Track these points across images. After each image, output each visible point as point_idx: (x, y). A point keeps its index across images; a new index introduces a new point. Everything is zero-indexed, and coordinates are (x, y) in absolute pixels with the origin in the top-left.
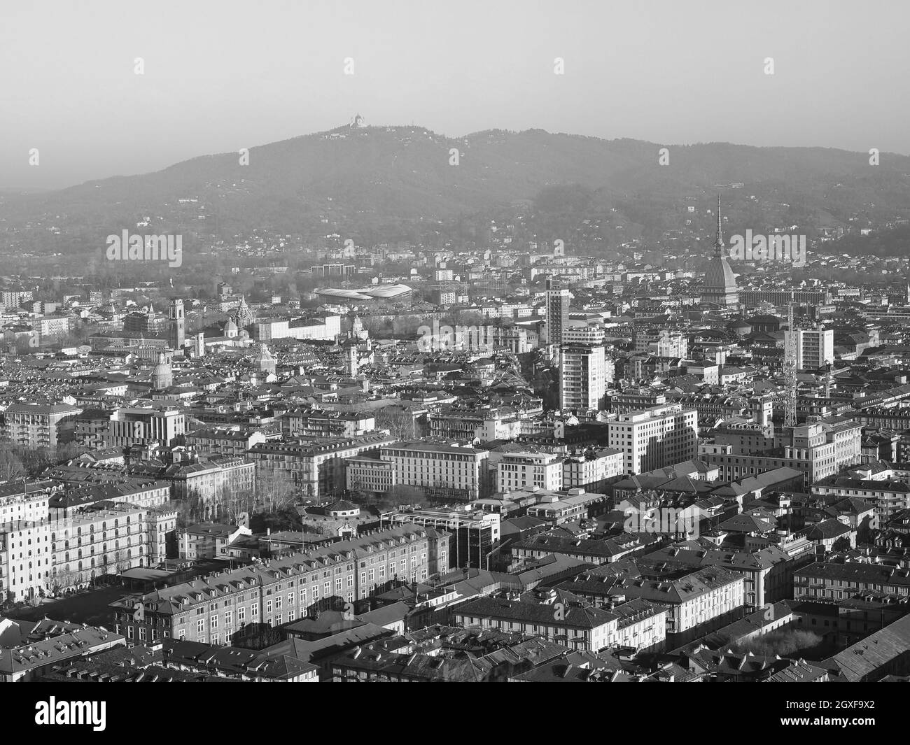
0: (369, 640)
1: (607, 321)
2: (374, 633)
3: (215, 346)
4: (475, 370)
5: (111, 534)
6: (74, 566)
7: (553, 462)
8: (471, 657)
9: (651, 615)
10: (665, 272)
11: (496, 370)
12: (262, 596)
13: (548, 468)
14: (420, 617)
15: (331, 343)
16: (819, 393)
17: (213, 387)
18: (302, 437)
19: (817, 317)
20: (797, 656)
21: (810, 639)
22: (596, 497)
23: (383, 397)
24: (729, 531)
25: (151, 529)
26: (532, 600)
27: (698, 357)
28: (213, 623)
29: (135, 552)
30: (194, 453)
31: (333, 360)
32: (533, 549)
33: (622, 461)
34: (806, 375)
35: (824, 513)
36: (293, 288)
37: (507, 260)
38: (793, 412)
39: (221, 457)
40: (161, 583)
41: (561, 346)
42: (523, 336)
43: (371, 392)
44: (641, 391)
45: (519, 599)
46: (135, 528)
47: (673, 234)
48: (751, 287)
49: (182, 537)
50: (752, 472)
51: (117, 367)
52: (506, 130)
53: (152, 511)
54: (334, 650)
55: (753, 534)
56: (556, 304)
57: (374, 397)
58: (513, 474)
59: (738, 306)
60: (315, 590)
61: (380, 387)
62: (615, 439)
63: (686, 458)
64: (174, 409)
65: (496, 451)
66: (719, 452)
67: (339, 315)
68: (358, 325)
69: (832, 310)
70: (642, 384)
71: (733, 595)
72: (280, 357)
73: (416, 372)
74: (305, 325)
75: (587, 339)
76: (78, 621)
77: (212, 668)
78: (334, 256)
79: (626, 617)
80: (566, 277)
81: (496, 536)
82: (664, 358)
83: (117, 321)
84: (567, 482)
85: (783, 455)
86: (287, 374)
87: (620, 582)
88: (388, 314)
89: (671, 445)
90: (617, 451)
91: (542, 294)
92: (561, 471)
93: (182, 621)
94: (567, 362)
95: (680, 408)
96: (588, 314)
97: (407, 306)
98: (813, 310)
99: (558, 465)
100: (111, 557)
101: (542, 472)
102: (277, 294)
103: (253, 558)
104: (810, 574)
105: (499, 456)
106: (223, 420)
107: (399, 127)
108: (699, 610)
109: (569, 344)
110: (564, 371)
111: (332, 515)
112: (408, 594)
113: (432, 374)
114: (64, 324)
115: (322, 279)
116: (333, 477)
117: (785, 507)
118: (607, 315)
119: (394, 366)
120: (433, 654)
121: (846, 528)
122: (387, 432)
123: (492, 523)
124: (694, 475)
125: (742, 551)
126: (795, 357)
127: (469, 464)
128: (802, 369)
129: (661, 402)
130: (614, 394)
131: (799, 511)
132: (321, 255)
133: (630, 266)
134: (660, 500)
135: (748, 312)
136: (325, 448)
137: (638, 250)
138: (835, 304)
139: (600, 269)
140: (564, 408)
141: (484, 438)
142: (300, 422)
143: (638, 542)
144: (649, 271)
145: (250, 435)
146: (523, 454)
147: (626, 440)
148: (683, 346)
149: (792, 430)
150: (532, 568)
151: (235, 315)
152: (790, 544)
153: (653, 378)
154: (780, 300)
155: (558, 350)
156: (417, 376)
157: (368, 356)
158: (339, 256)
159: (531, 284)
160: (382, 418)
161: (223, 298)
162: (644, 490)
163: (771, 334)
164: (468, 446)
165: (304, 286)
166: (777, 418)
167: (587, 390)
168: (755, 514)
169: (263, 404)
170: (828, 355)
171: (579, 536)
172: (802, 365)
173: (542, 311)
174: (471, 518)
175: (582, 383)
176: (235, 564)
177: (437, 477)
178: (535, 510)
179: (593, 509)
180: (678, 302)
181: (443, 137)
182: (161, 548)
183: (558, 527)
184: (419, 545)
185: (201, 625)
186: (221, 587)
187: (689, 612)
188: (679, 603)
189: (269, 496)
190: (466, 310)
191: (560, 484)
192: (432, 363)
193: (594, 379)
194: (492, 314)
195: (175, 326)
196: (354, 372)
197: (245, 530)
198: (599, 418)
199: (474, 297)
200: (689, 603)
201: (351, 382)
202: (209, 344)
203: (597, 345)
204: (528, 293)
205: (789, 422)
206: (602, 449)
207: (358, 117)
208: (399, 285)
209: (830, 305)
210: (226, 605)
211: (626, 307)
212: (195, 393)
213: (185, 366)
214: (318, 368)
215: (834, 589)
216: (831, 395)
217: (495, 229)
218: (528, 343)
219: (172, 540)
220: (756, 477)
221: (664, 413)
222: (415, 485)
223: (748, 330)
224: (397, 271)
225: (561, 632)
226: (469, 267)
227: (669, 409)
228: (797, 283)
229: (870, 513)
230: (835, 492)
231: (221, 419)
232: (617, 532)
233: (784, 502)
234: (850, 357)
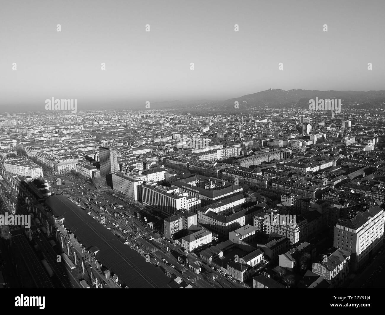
0: (270, 168)
1: (311, 120)
2: (271, 167)
3: (248, 123)
4: (288, 127)
5: (232, 151)
6: (226, 155)
7: (301, 142)
8: (286, 172)
9: (316, 166)
11: (292, 127)
12: (254, 161)
14: (278, 165)
15: (266, 123)
16: (348, 132)
17: (247, 130)
18: (261, 137)
19: (348, 119)
20: (341, 174)
21: (344, 172)
22: (308, 147)
23: (274, 131)
24: (330, 154)
25: (238, 150)
26: (296, 163)
27: (326, 125)
29: (235, 154)
30: (244, 139)
31: (266, 126)
32: (297, 155)
33: (312, 142)
34: (345, 129)
35: (347, 151)
36: (260, 115)
37: (295, 110)
38: (343, 135)
39: (248, 140)
40: (239, 158)
42: (297, 122)
43: (272, 131)
44: (316, 131)
45: (294, 163)
46: (235, 150)
48: (336, 114)
51: (233, 127)
53: (238, 148)
54: (264, 169)
55: (335, 154)
56: (302, 117)
58: (294, 144)
59: (334, 117)
60: (262, 160)
62: (311, 138)
63: (323, 142)
64: (241, 133)
66: (329, 141)
67: (267, 119)
68: (270, 120)
69: (351, 118)
71: (331, 164)
72: (258, 125)
74: (262, 120)
75: (307, 123)
76: (227, 163)
77: (246, 171)
79: (312, 167)
80: (304, 113)
81: (291, 153)
83: (234, 120)
84: (303, 145)
85: (341, 142)
86: (259, 128)
87: (311, 161)
88: (275, 119)
89: (321, 140)
90: (312, 140)
93: (242, 164)
94: (304, 126)
95: (323, 134)
96: (308, 119)
97: (278, 117)
100: (232, 154)
101: (299, 143)
102: (258, 115)
103: (253, 155)
104: (344, 161)
105: (292, 141)
110: (303, 128)
111: (265, 149)
112: (277, 162)
114: (226, 120)
115: (265, 113)
116: (265, 143)
118: (311, 119)
119: (275, 127)
120: (280, 171)
121: (351, 154)
122: (274, 137)
123: (290, 151)
124: (325, 145)
125: (333, 157)
126: (344, 126)
127: (287, 142)
129: (319, 133)
130: (311, 131)
131: (343, 151)
132: (264, 110)
135: (336, 118)
136: (264, 139)
140: (303, 133)
141: (290, 138)
142: (260, 135)
143: (314, 155)
145: (253, 137)
146: (296, 140)
148: (324, 124)
149: (342, 138)
150: (297, 158)
151: (251, 119)
152: (341, 156)
153: (318, 129)
154: (341, 116)
155: (302, 124)
156: (279, 128)
157: (271, 125)
158: (267, 110)
159: (298, 114)
160: (273, 134)
161: (249, 116)
162: (316, 147)
163: (340, 122)
164: (287, 139)
165: (262, 114)
166: (340, 136)
167: (307, 131)
168: (335, 151)
169: (255, 132)
170: (350, 125)
171: (305, 154)
173: (300, 118)
174: (287, 150)
175: (306, 129)
176: (250, 156)
178: (297, 149)
179: (307, 149)
180: (323, 117)
182: (239, 153)
183: (301, 152)
184: (278, 154)
186: (248, 159)
187: (323, 166)
188: (321, 165)
189: (255, 146)
190: (287, 118)
192: (281, 127)
193: (308, 129)
194: (292, 118)
195: (242, 120)
196: (269, 127)
197: (252, 151)
198: (309, 135)
201: (269, 129)
203: (309, 124)
206: (309, 140)
207: (271, 88)
208: (277, 114)
210: (248, 162)
211: (314, 117)
212: (245, 130)
213: (243, 126)
214: (264, 127)
215: (349, 164)
216: (350, 132)
219: (241, 152)
220: (336, 145)
223: (336, 121)
224: (277, 112)
225: (301, 168)
226: (288, 111)
227: (321, 134)
228: (345, 113)
229: (356, 151)
230: (350, 148)
231: (249, 134)
232: (311, 153)
233: (340, 149)
234: (354, 126)
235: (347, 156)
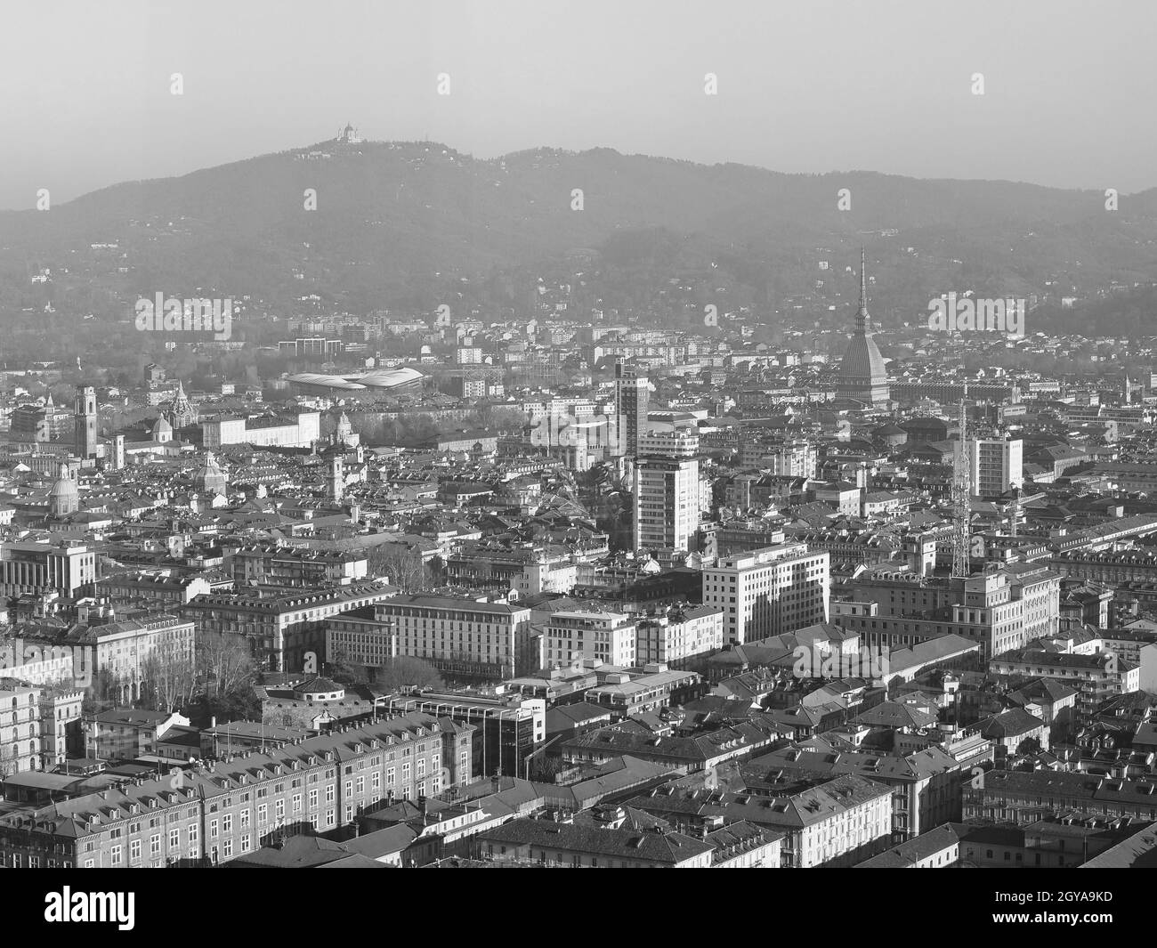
3: (139, 455)
4: (512, 493)
7: (622, 625)
9: (760, 844)
10: (785, 355)
11: (542, 491)
12: (203, 814)
13: (616, 634)
14: (430, 846)
15: (306, 452)
16: (1002, 530)
17: (135, 513)
18: (263, 587)
19: (1000, 421)
22: (685, 677)
23: (380, 529)
24: (872, 726)
25: (46, 718)
26: (590, 822)
27: (832, 477)
28: (134, 851)
29: (24, 748)
30: (107, 608)
31: (309, 477)
32: (592, 751)
33: (721, 625)
34: (984, 504)
35: (1005, 701)
36: (252, 371)
37: (561, 335)
38: (964, 556)
39: (146, 614)
40: (60, 793)
41: (636, 459)
43: (362, 523)
44: (750, 525)
45: (571, 821)
46: (23, 715)
47: (797, 301)
48: (907, 378)
49: (90, 728)
50: (906, 641)
52: (560, 149)
53: (48, 691)
55: (906, 730)
56: (629, 399)
57: (367, 530)
58: (565, 642)
59: (889, 405)
60: (280, 806)
61: (376, 515)
62: (711, 593)
63: (812, 621)
64: (80, 544)
65: (540, 609)
66: (860, 612)
67: (318, 411)
68: (345, 426)
69: (1021, 411)
70: (752, 515)
71: (876, 816)
72: (232, 471)
73: (427, 494)
74: (269, 426)
75: (673, 450)
78: (312, 327)
79: (723, 848)
80: (645, 360)
81: (539, 731)
82: (783, 478)
84: (643, 654)
85: (950, 618)
86: (242, 495)
87: (716, 797)
88: (388, 411)
89: (792, 602)
90: (715, 610)
91: (610, 385)
92: (634, 638)
93: (89, 848)
94: (643, 483)
95: (805, 548)
96: (675, 414)
97: (416, 400)
98: (993, 412)
99: (629, 629)
101: (607, 640)
102: (230, 380)
103: (192, 760)
105: (546, 616)
106: (150, 560)
107: (407, 143)
108: (828, 838)
109: (648, 457)
110: (640, 494)
111: (305, 698)
112: (413, 814)
113: (450, 497)
115: (294, 360)
116: (307, 641)
117: (951, 691)
118: (703, 415)
119: (396, 486)
121: (1036, 722)
122: (385, 580)
123: (533, 710)
124: (824, 646)
125: (891, 754)
126: (969, 478)
127: (502, 629)
128: (977, 494)
129: (778, 541)
131: (972, 698)
132: (293, 325)
133: (737, 346)
134: (775, 682)
135: (903, 413)
136: (296, 602)
137: (747, 323)
138: (1025, 403)
139: (693, 349)
140: (640, 548)
141: (524, 591)
142: (258, 565)
143: (742, 740)
144: (763, 352)
145: (188, 583)
146: (578, 614)
147: (728, 595)
148: (810, 461)
149: (962, 582)
150: (591, 778)
151: (169, 410)
152: (958, 745)
153: (767, 506)
154: (948, 396)
155: (631, 465)
156: (430, 501)
157: (358, 471)
158: (319, 327)
159: (595, 369)
160: (376, 558)
161: (152, 387)
162: (753, 666)
163: (935, 445)
164: (500, 602)
165: (268, 370)
166: (943, 565)
167: (673, 522)
168: (909, 702)
169: (207, 538)
170: (1016, 477)
171: (659, 732)
172: (978, 489)
173: (608, 409)
174: (504, 705)
175: (664, 511)
176: (166, 767)
177: (456, 646)
178: (597, 694)
179: (680, 695)
180: (803, 398)
181: (469, 158)
182: (61, 745)
183: (628, 718)
184: (429, 743)
185: (116, 853)
186: (145, 801)
187: (814, 841)
188: (800, 827)
189: (215, 671)
190: (500, 407)
191: (632, 657)
193: (683, 506)
194: (537, 412)
195: (82, 426)
196: (338, 493)
197: (179, 720)
198: (689, 563)
199: (511, 387)
200: (814, 828)
201: (333, 508)
202: (131, 452)
203: (687, 459)
204: (590, 382)
205: (959, 572)
206: (693, 607)
207: (348, 129)
208: (405, 369)
209: (1017, 404)
210: (152, 825)
211: (730, 403)
212: (109, 522)
213: (97, 483)
214: (286, 487)
215: (1019, 810)
216: (1019, 532)
217: (542, 290)
218: (588, 454)
219: (75, 734)
220: (911, 648)
221: (782, 556)
222: (424, 657)
223: (903, 439)
224: (403, 349)
226: (505, 344)
227: (789, 550)
228: (972, 373)
229: (1070, 701)
230: (1023, 672)
231: (148, 560)
232: (712, 726)
233: (950, 685)
234: (1046, 478)
235: (1006, 741)
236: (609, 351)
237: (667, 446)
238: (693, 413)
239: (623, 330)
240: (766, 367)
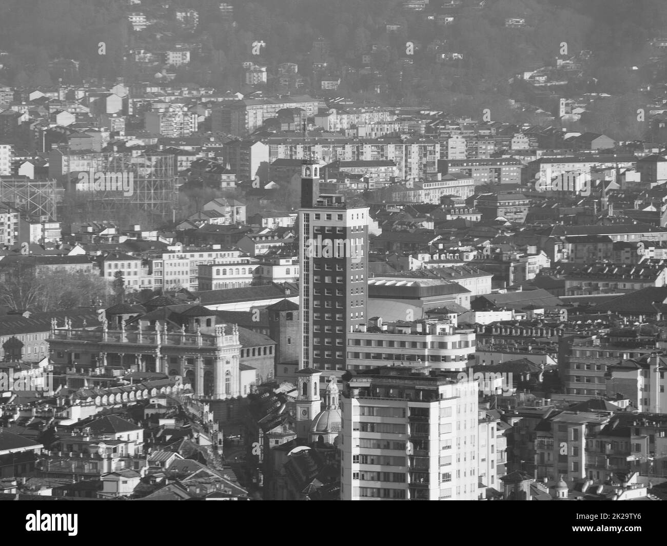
1: (480, 303)
4: (84, 449)
10: (653, 160)
11: (146, 447)
41: (345, 377)
42: (228, 346)
70: (593, 496)
75: (423, 358)
80: (357, 171)
82: (656, 417)
91: (286, 222)
94: (364, 427)
96: (424, 283)
110: (356, 451)
118: (481, 285)
133: (550, 141)
137: (567, 92)
139: (457, 147)
144: (606, 156)
153: (622, 477)
155: (334, 388)
159: (251, 191)
173: (283, 272)
190: (53, 267)
193: (447, 477)
194: (132, 278)
199: (76, 226)
203: (452, 377)
204: (242, 216)
211: (539, 262)
218: (243, 368)
236: (282, 152)
237: (408, 351)
238: (462, 282)
239: (311, 107)
240: (614, 185)
